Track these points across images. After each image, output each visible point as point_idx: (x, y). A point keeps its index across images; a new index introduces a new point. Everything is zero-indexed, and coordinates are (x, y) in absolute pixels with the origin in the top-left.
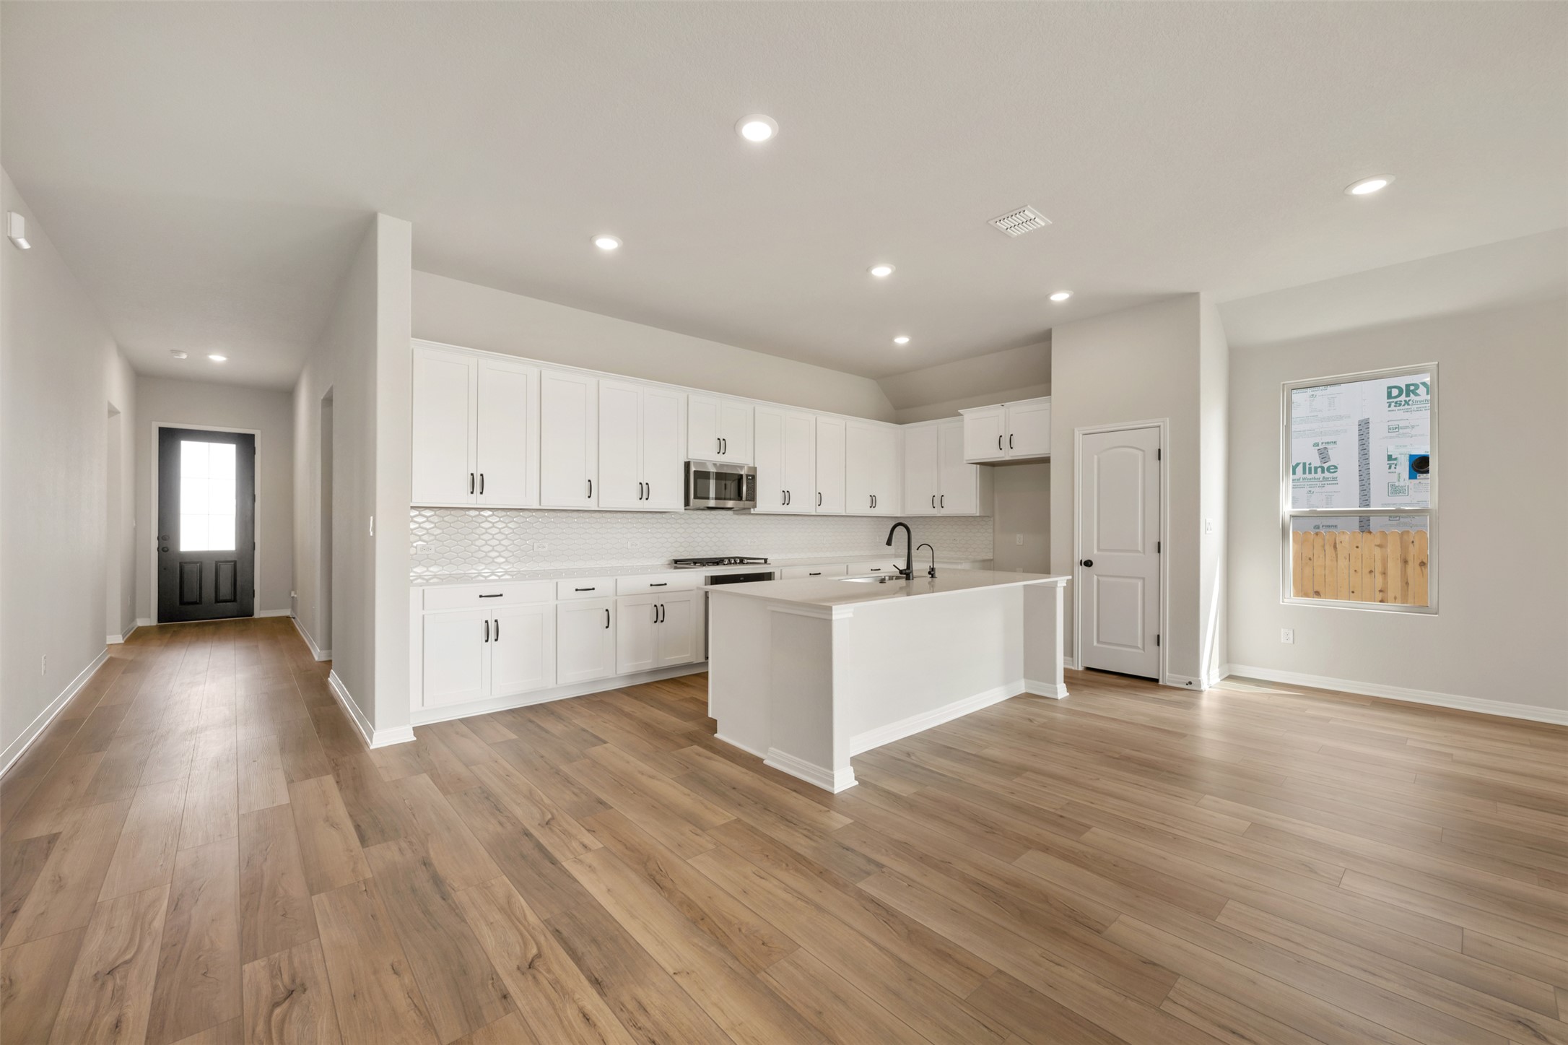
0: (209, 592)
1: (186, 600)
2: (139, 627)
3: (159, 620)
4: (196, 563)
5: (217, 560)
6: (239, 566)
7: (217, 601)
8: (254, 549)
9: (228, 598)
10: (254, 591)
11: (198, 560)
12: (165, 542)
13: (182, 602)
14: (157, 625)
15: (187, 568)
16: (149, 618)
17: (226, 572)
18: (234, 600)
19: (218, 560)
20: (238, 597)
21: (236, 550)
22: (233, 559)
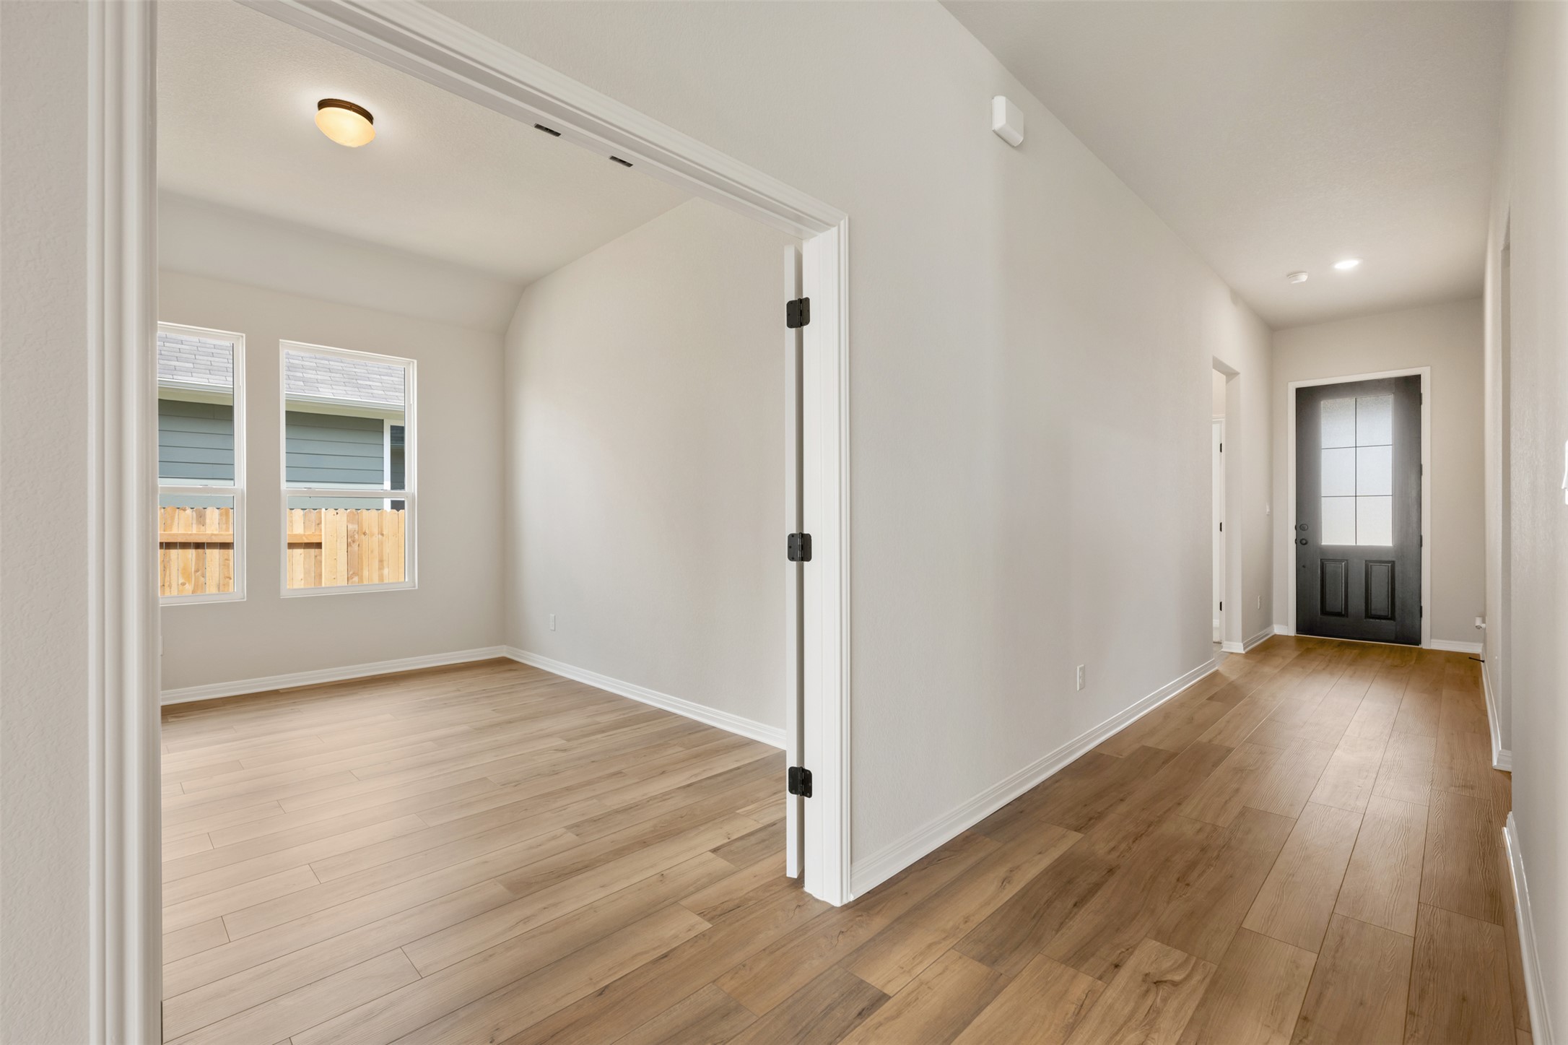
0: (1357, 604)
1: (1328, 609)
2: (1275, 635)
3: (1299, 630)
4: (1342, 561)
5: (1367, 559)
6: (1398, 569)
7: (1369, 615)
8: (1421, 546)
9: (1383, 613)
10: (1421, 607)
11: (1342, 556)
12: (1303, 532)
13: (1324, 611)
14: (1295, 636)
15: (1330, 567)
16: (1285, 626)
17: (1380, 574)
18: (1393, 618)
19: (1371, 560)
20: (1397, 616)
21: (1394, 546)
22: (1390, 559)
